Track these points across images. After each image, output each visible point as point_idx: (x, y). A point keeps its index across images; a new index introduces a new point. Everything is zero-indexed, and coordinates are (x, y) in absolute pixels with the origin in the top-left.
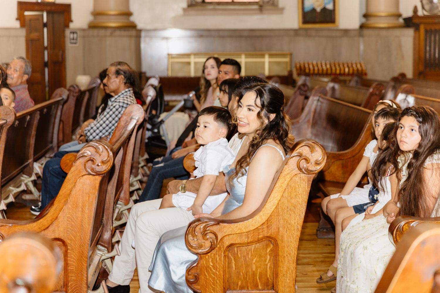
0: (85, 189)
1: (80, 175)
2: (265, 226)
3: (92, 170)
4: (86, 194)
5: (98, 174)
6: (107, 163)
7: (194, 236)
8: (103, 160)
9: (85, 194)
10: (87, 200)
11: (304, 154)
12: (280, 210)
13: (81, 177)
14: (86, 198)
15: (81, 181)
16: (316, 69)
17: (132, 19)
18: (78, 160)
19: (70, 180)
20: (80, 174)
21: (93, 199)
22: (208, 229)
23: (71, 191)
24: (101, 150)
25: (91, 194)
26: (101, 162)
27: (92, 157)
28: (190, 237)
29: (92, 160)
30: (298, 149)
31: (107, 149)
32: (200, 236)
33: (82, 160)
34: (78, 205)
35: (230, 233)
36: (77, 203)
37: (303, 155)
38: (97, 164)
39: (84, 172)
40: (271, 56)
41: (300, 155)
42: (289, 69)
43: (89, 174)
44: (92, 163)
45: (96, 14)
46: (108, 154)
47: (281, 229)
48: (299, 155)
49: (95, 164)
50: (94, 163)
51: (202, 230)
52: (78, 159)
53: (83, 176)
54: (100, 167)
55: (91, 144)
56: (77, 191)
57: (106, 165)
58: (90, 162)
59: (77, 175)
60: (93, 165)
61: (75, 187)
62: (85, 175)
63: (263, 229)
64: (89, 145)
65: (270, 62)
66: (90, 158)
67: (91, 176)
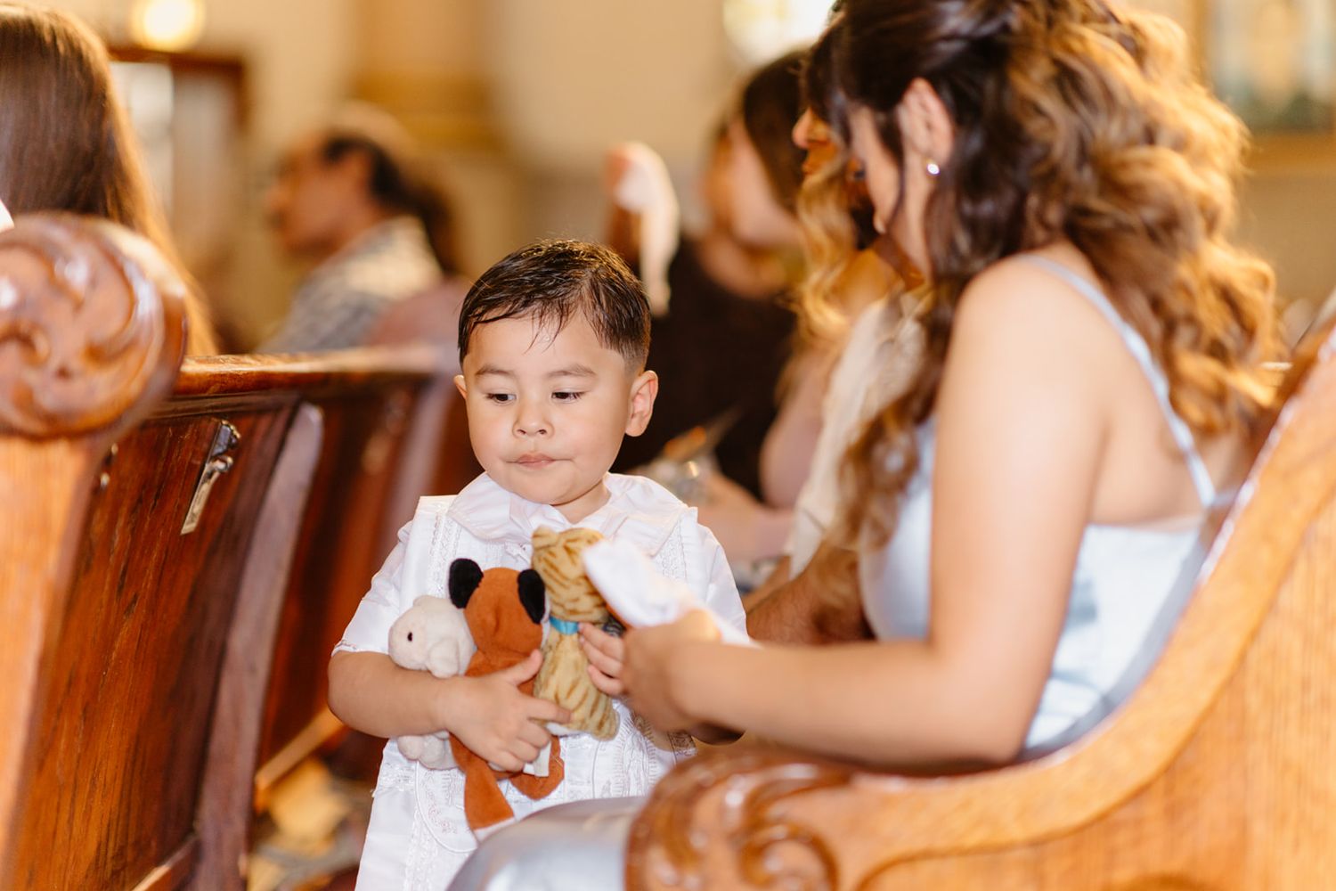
2: (1152, 808)
7: (682, 855)
12: (1254, 700)
22: (776, 810)
28: (659, 868)
32: (722, 860)
35: (919, 844)
47: (1259, 829)
51: (735, 819)
63: (1139, 822)
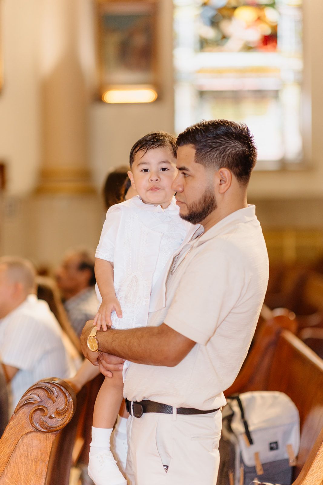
0: (30, 454)
1: (24, 433)
3: (43, 425)
4: (32, 461)
5: (50, 430)
6: (65, 415)
8: (57, 410)
9: (30, 461)
10: (34, 471)
13: (25, 436)
14: (32, 467)
15: (25, 441)
18: (21, 409)
19: (9, 439)
20: (23, 431)
21: (42, 469)
23: (10, 457)
24: (56, 394)
25: (39, 463)
27: (42, 404)
31: (64, 393)
34: (20, 479)
36: (18, 476)
38: (48, 415)
39: (31, 429)
43: (37, 431)
44: (42, 414)
46: (66, 400)
49: (46, 416)
53: (27, 434)
54: (54, 420)
56: (18, 457)
57: (63, 416)
58: (39, 412)
59: (19, 432)
61: (15, 451)
62: (30, 432)
64: (37, 386)
66: (39, 406)
67: (39, 434)
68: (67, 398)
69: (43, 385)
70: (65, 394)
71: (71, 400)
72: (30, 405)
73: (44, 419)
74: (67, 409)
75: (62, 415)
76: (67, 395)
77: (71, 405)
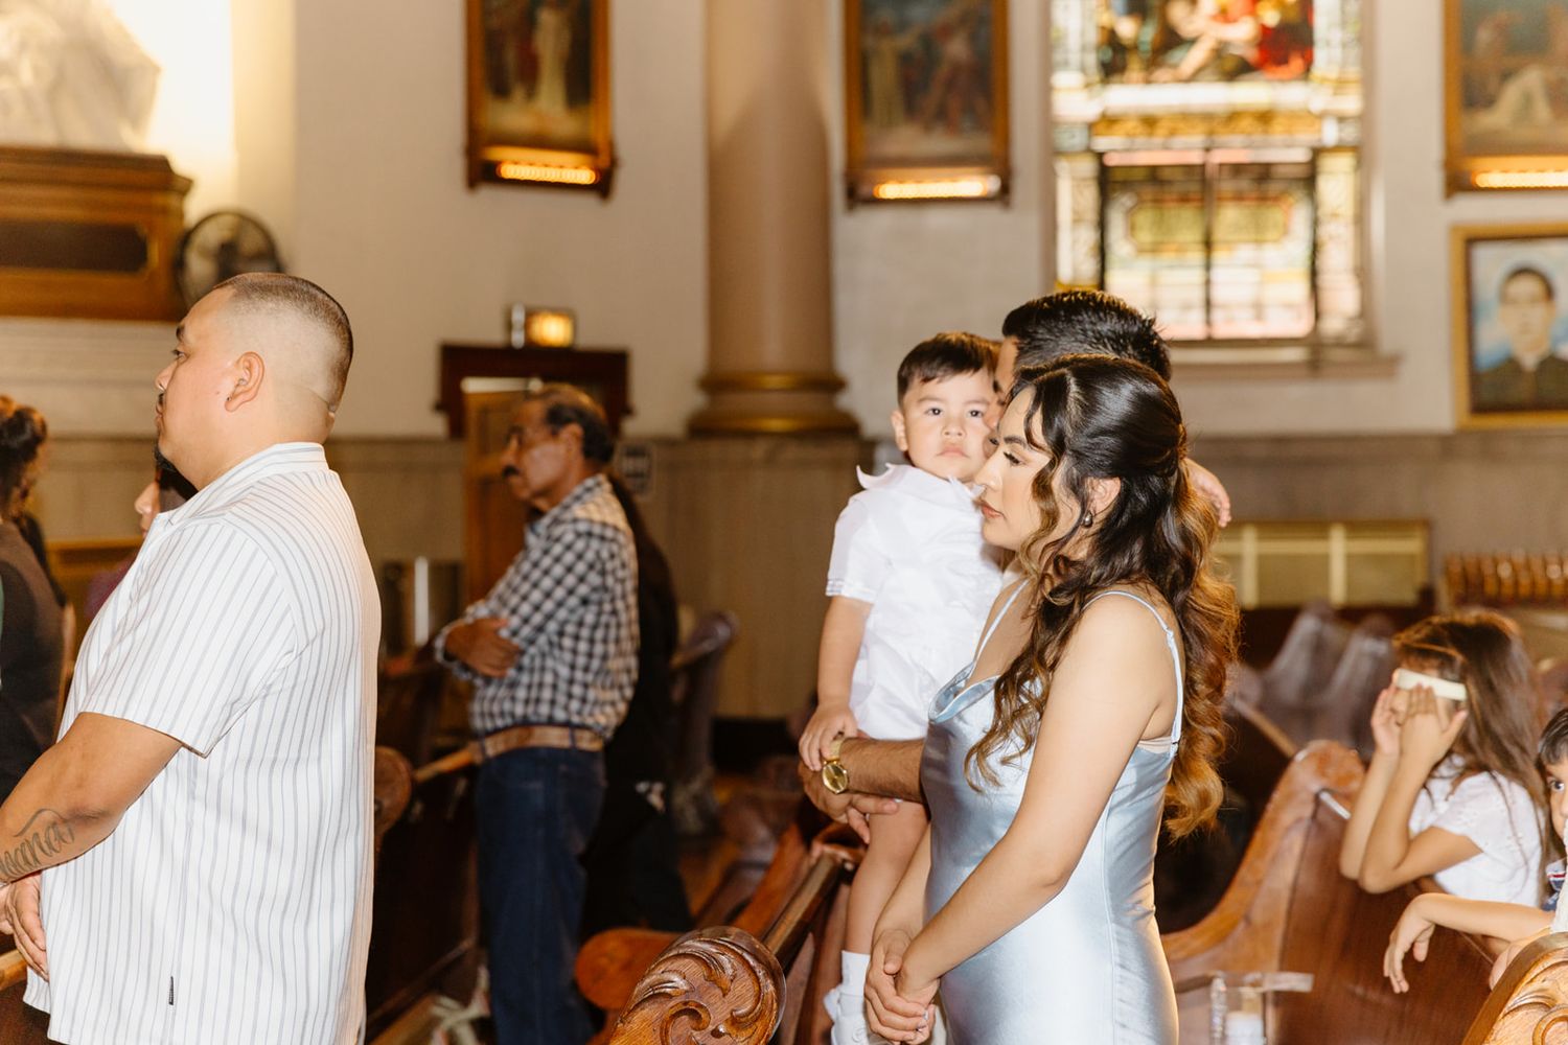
6: (754, 1027)
11: (1561, 1000)
16: (1524, 581)
17: (846, 401)
24: (730, 971)
26: (727, 1020)
29: (693, 1013)
30: (1536, 976)
31: (752, 970)
33: (651, 1013)
37: (1559, 1002)
38: (711, 1028)
40: (1355, 527)
41: (1546, 1004)
42: (1420, 578)
44: (694, 1024)
45: (715, 383)
46: (757, 988)
48: (1540, 1000)
50: (701, 1026)
52: (637, 1006)
55: (688, 947)
57: (750, 1031)
58: (685, 1018)
60: (695, 1033)
64: (681, 951)
65: (1351, 559)
66: (686, 1003)
68: (759, 983)
69: (697, 947)
70: (755, 973)
71: (771, 988)
72: (663, 1000)
73: (698, 1038)
74: (761, 1013)
75: (745, 1028)
76: (760, 974)
77: (770, 1002)
